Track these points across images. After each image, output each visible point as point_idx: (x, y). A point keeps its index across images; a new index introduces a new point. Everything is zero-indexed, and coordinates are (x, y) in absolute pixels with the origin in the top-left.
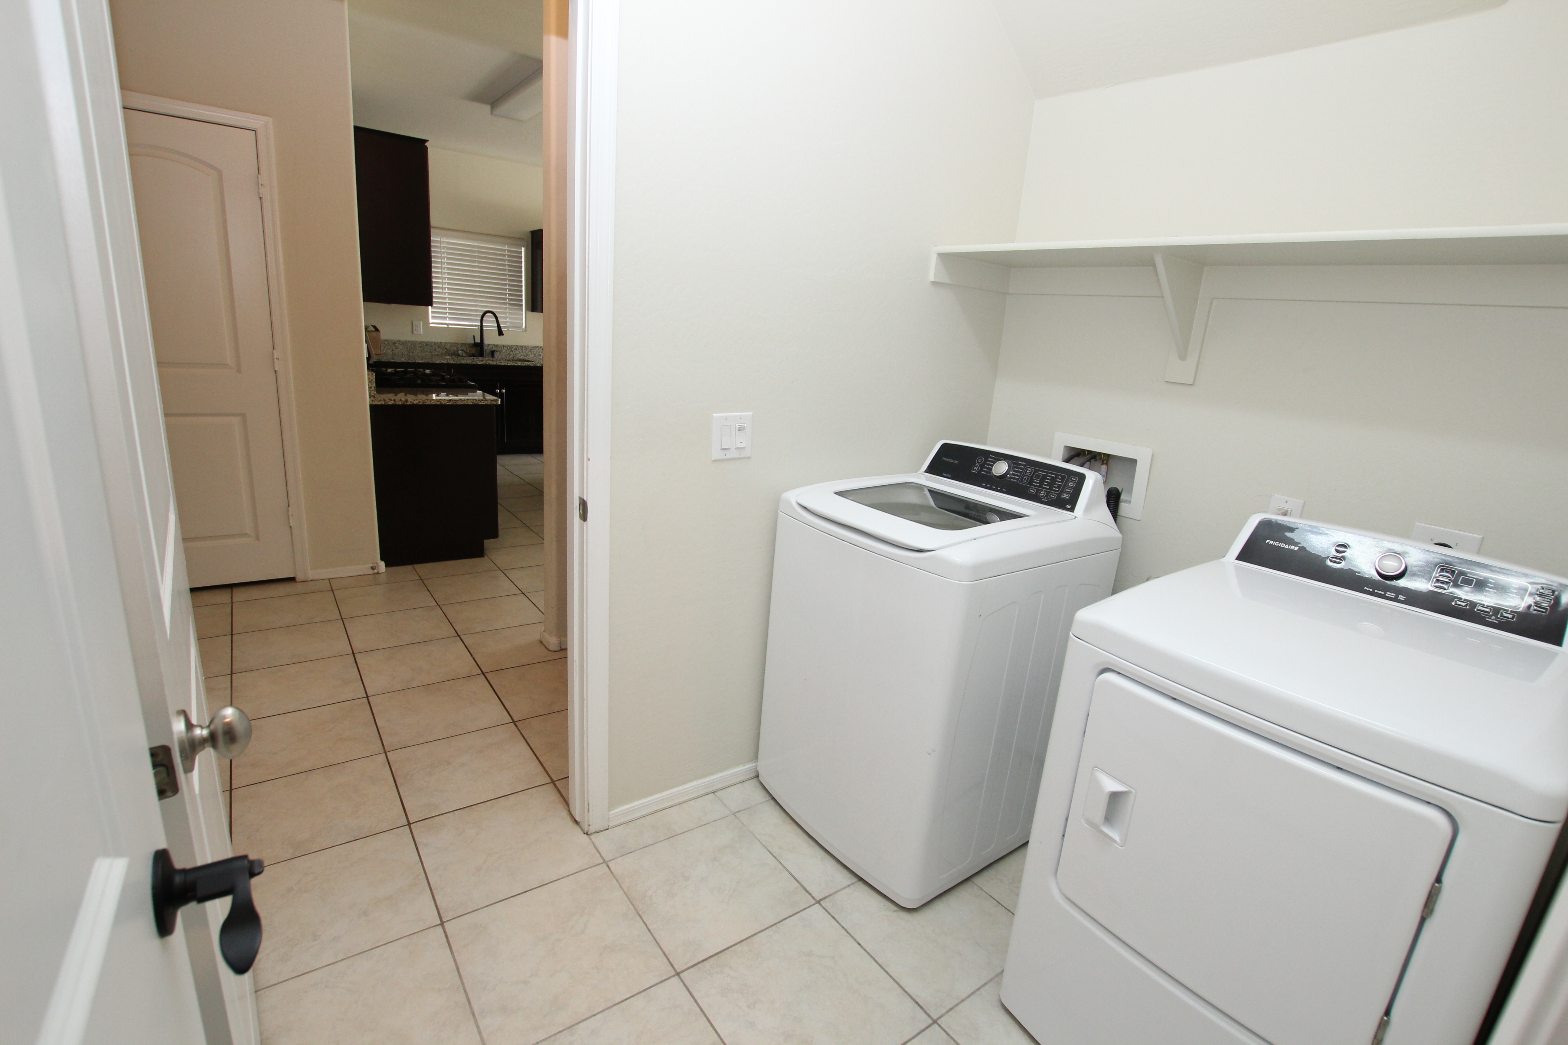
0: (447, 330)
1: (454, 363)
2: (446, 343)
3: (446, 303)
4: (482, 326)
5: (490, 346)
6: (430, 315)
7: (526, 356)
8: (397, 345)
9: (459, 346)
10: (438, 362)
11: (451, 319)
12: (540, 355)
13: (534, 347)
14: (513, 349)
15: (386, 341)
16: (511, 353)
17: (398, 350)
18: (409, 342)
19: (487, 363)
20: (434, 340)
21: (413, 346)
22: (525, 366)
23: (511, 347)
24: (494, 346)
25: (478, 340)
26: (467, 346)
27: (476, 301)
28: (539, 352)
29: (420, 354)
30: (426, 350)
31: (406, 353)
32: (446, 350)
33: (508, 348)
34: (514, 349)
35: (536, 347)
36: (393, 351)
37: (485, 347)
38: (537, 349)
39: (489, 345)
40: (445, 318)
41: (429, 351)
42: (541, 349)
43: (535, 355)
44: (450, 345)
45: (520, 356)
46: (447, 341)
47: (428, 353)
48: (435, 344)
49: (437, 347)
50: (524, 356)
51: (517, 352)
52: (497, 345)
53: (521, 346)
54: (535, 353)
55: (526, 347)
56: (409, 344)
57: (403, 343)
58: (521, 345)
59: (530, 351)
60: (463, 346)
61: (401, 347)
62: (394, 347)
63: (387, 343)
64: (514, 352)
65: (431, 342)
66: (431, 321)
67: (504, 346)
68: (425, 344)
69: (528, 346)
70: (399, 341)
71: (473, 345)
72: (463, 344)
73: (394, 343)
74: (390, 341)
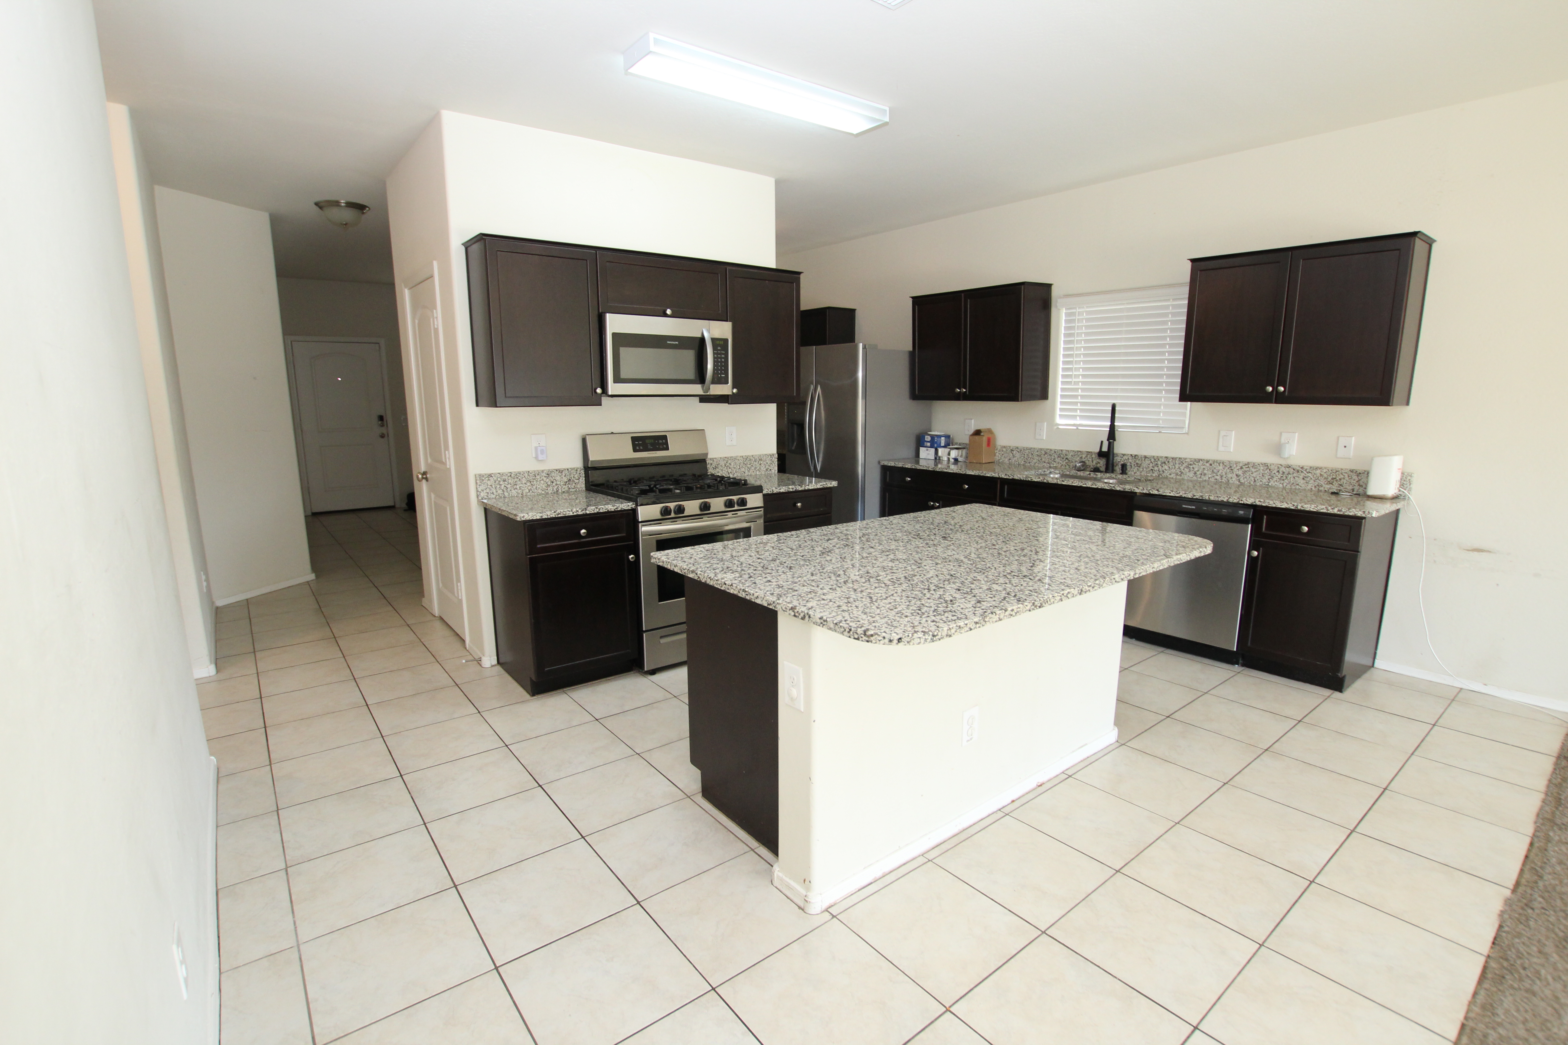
0: (1077, 431)
1: (1005, 477)
2: (1068, 451)
3: (1078, 395)
4: (1112, 427)
5: (1126, 457)
6: (1058, 412)
7: (1180, 475)
8: (1015, 452)
9: (1084, 456)
10: (989, 475)
11: (1082, 417)
12: (1205, 475)
13: (1195, 460)
14: (1159, 463)
15: (1004, 447)
16: (1156, 468)
17: (1015, 459)
18: (1027, 449)
20: (1053, 447)
21: (1030, 455)
23: (1156, 459)
24: (1130, 458)
25: (1105, 449)
26: (1093, 456)
27: (1116, 390)
28: (1204, 469)
29: (1037, 464)
30: (1043, 460)
31: (1023, 463)
32: (1067, 461)
33: (1153, 460)
34: (1162, 463)
35: (1199, 460)
36: (1010, 459)
37: (1117, 459)
38: (1201, 463)
39: (1124, 455)
40: (1074, 417)
41: (1047, 461)
42: (1208, 465)
43: (1195, 473)
44: (1072, 454)
45: (1170, 475)
46: (1069, 449)
47: (1045, 464)
49: (1056, 456)
50: (1177, 474)
51: (1166, 467)
52: (1136, 455)
53: (1172, 459)
54: (1196, 469)
55: (1181, 461)
56: (1027, 451)
57: (1020, 450)
58: (1173, 456)
59: (1187, 467)
60: (1088, 456)
61: (1018, 455)
62: (1011, 454)
63: (1004, 450)
64: (1160, 467)
65: (1051, 450)
66: (1058, 420)
67: (1145, 457)
68: (1043, 453)
69: (1185, 459)
70: (1017, 448)
71: (1101, 454)
72: (1089, 452)
73: (1012, 450)
74: (1009, 448)
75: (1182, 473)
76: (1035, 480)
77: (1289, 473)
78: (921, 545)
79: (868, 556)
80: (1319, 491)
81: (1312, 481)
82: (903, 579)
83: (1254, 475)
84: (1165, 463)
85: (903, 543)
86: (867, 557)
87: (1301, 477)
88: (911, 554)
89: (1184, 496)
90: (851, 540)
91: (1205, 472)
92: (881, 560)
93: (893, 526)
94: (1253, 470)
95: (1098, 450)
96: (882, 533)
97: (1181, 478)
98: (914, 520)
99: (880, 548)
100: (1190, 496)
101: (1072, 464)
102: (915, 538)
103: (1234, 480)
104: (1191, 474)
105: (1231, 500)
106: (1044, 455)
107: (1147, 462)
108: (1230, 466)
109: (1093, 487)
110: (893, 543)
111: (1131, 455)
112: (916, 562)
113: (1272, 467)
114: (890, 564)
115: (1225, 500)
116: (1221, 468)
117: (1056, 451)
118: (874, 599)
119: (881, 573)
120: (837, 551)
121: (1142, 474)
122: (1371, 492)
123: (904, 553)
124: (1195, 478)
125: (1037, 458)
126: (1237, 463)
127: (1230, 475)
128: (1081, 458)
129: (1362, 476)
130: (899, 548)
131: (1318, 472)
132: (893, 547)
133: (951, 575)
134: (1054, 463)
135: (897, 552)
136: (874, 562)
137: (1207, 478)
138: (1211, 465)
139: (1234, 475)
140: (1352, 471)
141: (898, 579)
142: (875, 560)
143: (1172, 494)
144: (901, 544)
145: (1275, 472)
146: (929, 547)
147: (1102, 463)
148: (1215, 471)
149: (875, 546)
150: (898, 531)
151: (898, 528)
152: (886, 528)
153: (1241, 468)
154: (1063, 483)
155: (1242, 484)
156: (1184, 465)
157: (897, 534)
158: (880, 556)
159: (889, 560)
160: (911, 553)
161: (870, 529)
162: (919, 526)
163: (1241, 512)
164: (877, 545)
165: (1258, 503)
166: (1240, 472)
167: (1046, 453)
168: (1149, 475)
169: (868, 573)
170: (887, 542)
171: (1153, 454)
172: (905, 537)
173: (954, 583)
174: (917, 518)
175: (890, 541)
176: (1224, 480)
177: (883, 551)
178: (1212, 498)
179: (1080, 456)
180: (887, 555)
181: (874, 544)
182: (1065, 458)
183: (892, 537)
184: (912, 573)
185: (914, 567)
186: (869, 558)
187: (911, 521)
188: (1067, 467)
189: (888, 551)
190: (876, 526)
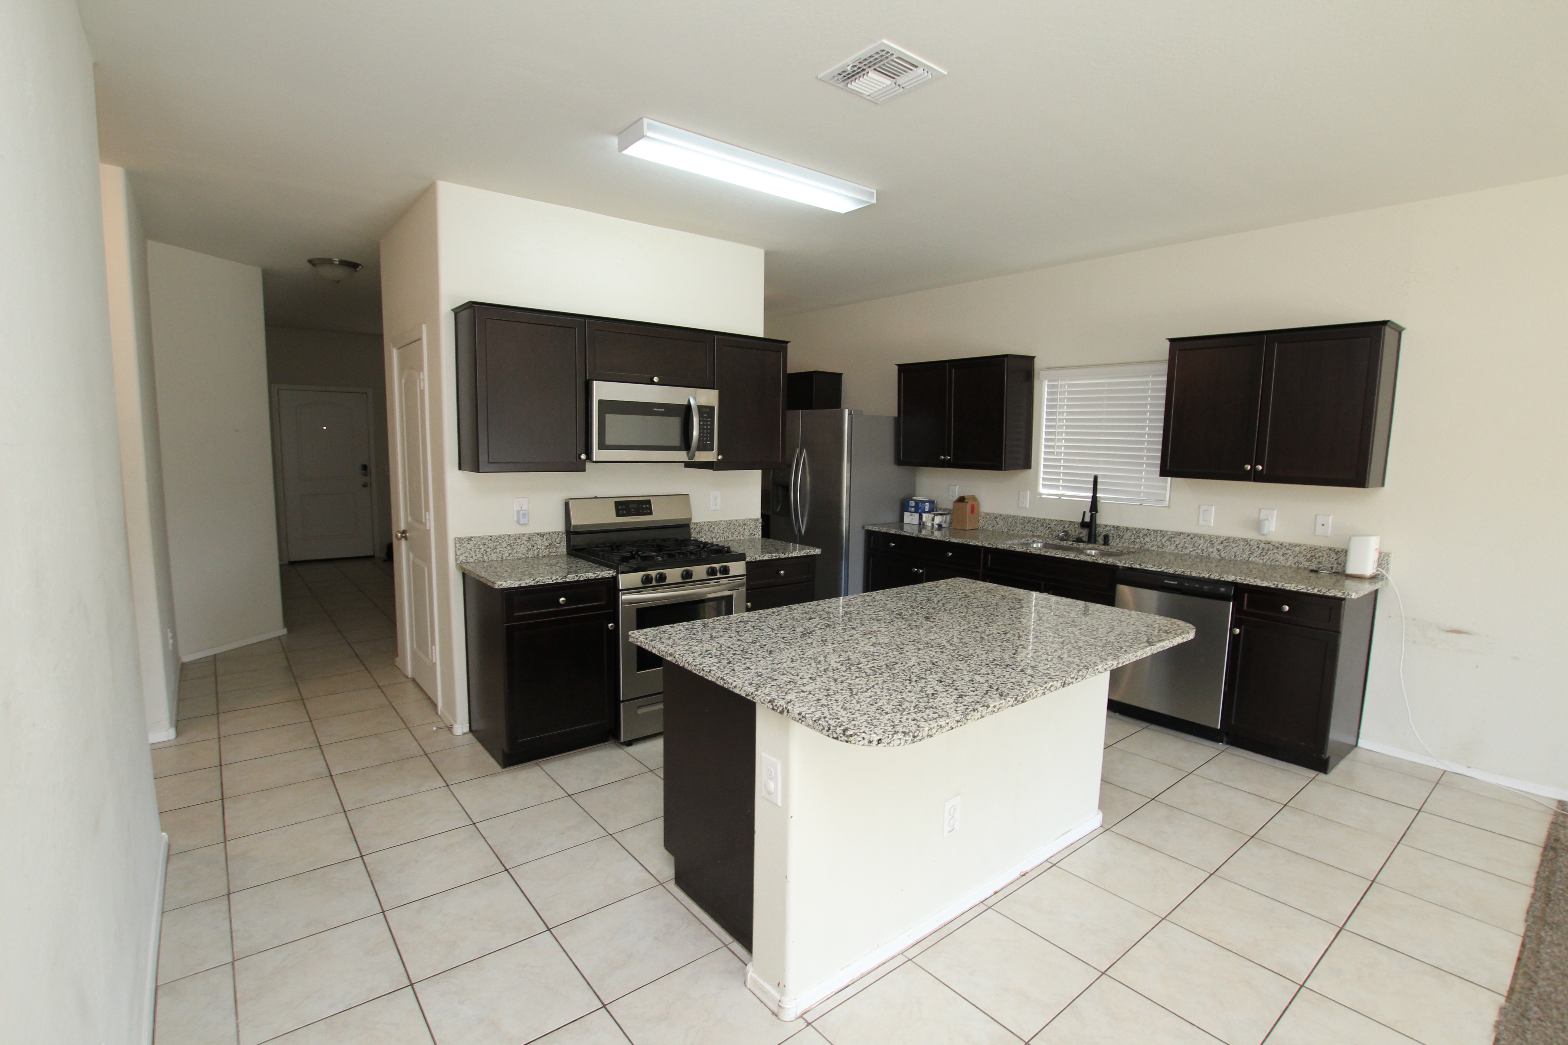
0: (1060, 501)
1: (988, 546)
2: (1051, 520)
3: (1061, 466)
4: (1094, 499)
5: (1108, 528)
6: (1041, 482)
7: (1162, 548)
8: (998, 520)
9: (1067, 526)
10: (972, 544)
11: (1065, 487)
12: (1186, 548)
13: (1177, 533)
14: (1141, 535)
15: (988, 514)
16: (1138, 540)
17: (998, 526)
18: (1011, 516)
19: (1028, 551)
20: (1036, 516)
21: (1014, 523)
22: (1080, 561)
23: (1138, 531)
24: (1112, 529)
25: (1087, 519)
26: (1076, 526)
27: (1098, 462)
28: (1185, 542)
29: (1020, 533)
30: (1027, 528)
31: (1006, 530)
32: (1050, 530)
33: (1134, 532)
34: (1144, 535)
35: (1180, 534)
36: (993, 526)
37: (1099, 530)
38: (1182, 536)
39: (1106, 526)
40: (1057, 487)
41: (1030, 530)
42: (1189, 538)
43: (1177, 546)
44: (1054, 523)
45: (1152, 547)
46: (1052, 518)
47: (1029, 533)
48: (1038, 521)
49: (1039, 525)
50: (1158, 547)
51: (1148, 539)
52: (1117, 527)
53: (1154, 531)
54: (1177, 543)
55: (1163, 533)
56: (1010, 519)
57: (1005, 518)
59: (1169, 540)
60: (1071, 526)
61: (1001, 523)
62: (995, 522)
63: (988, 517)
64: (1142, 539)
65: (1034, 519)
66: (1042, 490)
67: (1127, 529)
68: (1027, 521)
69: (1167, 532)
70: (1001, 515)
71: (1083, 524)
72: (1072, 522)
73: (995, 518)
74: (992, 515)
75: (1163, 546)
76: (1019, 550)
77: (1268, 550)
78: (904, 627)
79: (850, 638)
80: (1298, 568)
81: (1291, 558)
82: (884, 667)
83: (1235, 550)
84: (1146, 535)
85: (885, 624)
86: (848, 640)
87: (1281, 553)
88: (893, 637)
89: (1165, 571)
90: (833, 620)
91: (1186, 545)
92: (862, 644)
93: (875, 603)
94: (1234, 545)
95: (1080, 520)
96: (864, 611)
97: (1163, 550)
98: (897, 597)
99: (861, 629)
100: (1171, 571)
101: (1055, 533)
102: (897, 618)
103: (1215, 554)
104: (1173, 547)
105: (1212, 577)
106: (1028, 523)
107: (1129, 534)
108: (1211, 540)
109: (1076, 558)
110: (876, 623)
111: (1113, 526)
112: (898, 647)
113: (1252, 543)
114: (872, 649)
115: (1207, 576)
116: (1202, 541)
117: (1039, 519)
118: (855, 691)
119: (863, 660)
120: (818, 632)
121: (1125, 545)
122: (1350, 570)
123: (886, 635)
124: (1176, 551)
125: (1021, 526)
126: (1217, 537)
127: (1211, 550)
128: (1064, 527)
129: (1341, 554)
130: (881, 629)
131: (1297, 549)
132: (875, 628)
133: (933, 664)
134: (1037, 531)
135: (879, 635)
136: (856, 646)
137: (1188, 552)
138: (1192, 538)
139: (1215, 550)
140: (1330, 549)
141: (880, 667)
142: (857, 643)
143: (1154, 569)
144: (883, 625)
145: (1255, 547)
146: (912, 629)
147: (1084, 533)
148: (1196, 544)
149: (857, 626)
150: (881, 609)
151: (880, 606)
152: (868, 605)
153: (1222, 543)
154: (1046, 554)
155: (1222, 559)
156: (1165, 538)
157: (879, 613)
158: (862, 638)
159: (871, 644)
160: (893, 635)
161: (852, 606)
162: (901, 603)
163: (1223, 589)
164: (859, 625)
165: (1239, 581)
166: (1221, 547)
167: (1029, 522)
168: (1131, 546)
169: (849, 659)
170: (869, 622)
171: (1135, 526)
172: (887, 617)
173: (936, 673)
174: (900, 594)
175: (872, 621)
176: (1205, 554)
177: (865, 634)
178: (1194, 574)
179: (1063, 526)
180: (869, 638)
181: (856, 625)
182: (1048, 527)
183: (874, 616)
184: (893, 660)
185: (895, 653)
186: (851, 642)
187: (894, 597)
188: (1050, 536)
189: (869, 633)
190: (859, 603)
